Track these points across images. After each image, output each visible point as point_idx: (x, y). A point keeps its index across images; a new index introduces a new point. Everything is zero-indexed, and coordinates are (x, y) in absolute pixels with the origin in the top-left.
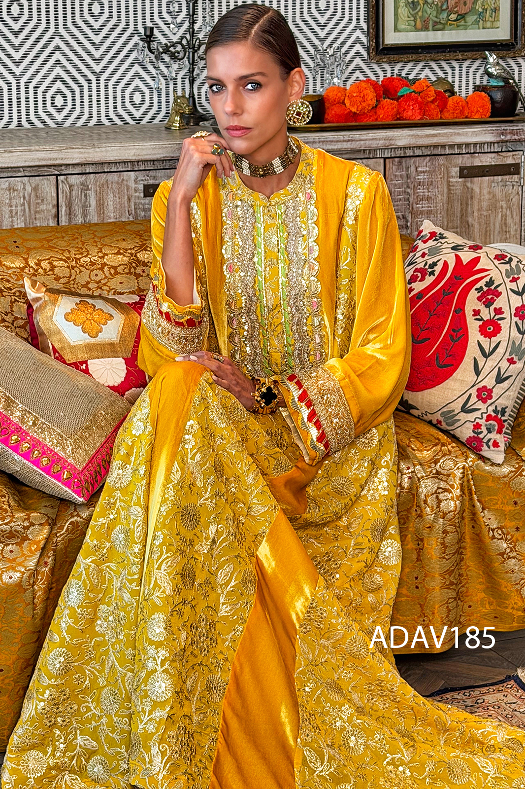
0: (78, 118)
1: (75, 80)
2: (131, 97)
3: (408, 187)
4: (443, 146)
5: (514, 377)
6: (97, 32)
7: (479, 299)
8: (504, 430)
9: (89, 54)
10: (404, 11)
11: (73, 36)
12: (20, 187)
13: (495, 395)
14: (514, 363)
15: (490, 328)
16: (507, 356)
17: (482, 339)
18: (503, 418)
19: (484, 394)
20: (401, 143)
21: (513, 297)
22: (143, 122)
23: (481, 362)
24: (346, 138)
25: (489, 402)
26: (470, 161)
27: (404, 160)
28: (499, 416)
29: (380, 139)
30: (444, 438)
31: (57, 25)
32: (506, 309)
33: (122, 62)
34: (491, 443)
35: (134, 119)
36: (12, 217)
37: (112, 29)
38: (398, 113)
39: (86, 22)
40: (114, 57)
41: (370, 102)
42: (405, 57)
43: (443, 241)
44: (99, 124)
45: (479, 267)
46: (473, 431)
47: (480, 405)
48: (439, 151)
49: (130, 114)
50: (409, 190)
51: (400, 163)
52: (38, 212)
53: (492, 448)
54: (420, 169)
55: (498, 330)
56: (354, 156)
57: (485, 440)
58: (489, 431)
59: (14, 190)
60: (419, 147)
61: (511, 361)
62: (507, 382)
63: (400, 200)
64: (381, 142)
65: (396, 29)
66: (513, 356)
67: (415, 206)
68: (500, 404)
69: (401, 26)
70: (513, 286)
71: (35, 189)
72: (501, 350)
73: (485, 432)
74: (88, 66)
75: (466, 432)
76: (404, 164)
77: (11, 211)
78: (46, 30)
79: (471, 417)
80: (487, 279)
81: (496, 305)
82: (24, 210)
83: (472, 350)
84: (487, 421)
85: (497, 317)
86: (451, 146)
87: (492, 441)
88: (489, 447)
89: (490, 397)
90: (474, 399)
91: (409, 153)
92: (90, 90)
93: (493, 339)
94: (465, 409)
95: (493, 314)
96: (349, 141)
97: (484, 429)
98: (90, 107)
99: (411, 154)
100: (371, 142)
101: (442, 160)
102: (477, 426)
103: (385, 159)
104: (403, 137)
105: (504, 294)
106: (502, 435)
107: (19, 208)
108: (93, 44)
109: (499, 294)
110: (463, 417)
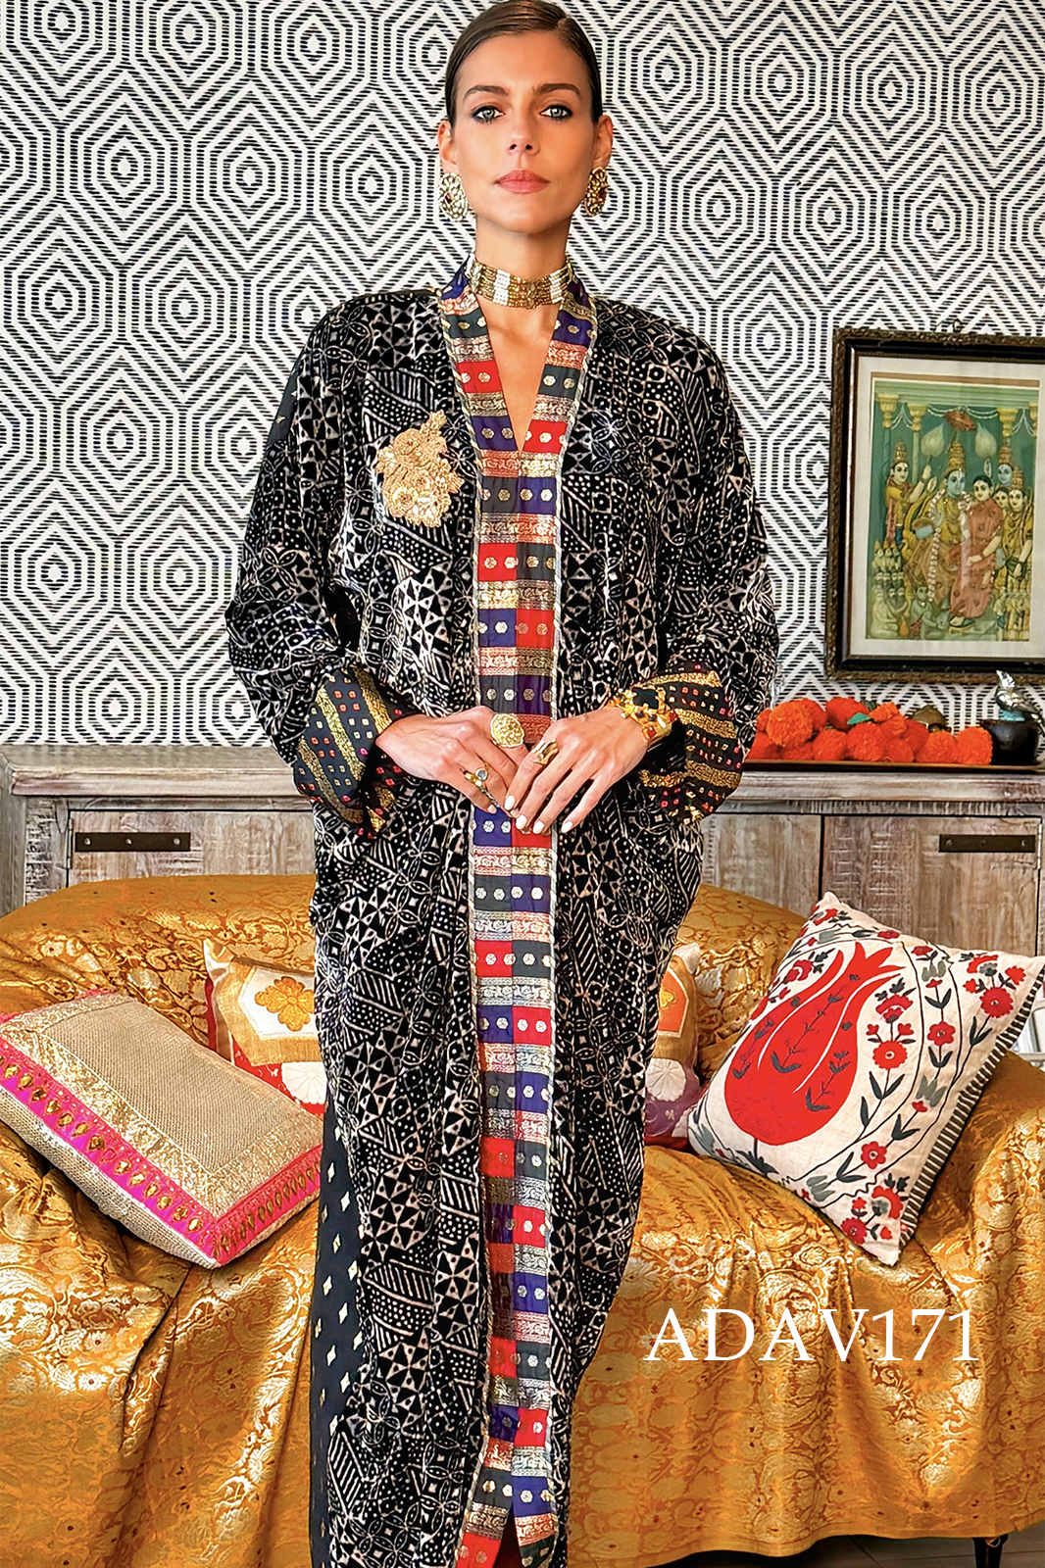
3: (859, 860)
4: (915, 803)
5: (922, 1132)
7: (879, 1009)
8: (901, 1213)
10: (881, 610)
12: (265, 825)
13: (889, 1157)
14: (925, 1110)
15: (890, 1054)
16: (913, 1098)
17: (876, 1070)
18: (901, 1194)
19: (873, 1154)
20: (847, 794)
21: (929, 1009)
23: (873, 1103)
24: (763, 782)
25: (880, 1167)
26: (956, 826)
27: (852, 819)
28: (895, 1190)
29: (814, 786)
30: (812, 1217)
32: (916, 1027)
34: (878, 1232)
36: (251, 868)
38: (846, 751)
41: (803, 732)
42: (881, 676)
43: (843, 923)
45: (887, 963)
46: (853, 1211)
47: (865, 1170)
48: (908, 809)
50: (859, 865)
51: (846, 823)
52: (291, 863)
53: (879, 1239)
54: (877, 835)
55: (902, 1057)
56: (774, 810)
57: (869, 1226)
58: (877, 1212)
59: (257, 830)
60: (878, 802)
61: (919, 1107)
62: (910, 1138)
63: (846, 878)
64: (816, 790)
65: (869, 634)
66: (923, 1099)
67: (868, 889)
68: (899, 1172)
69: (876, 630)
70: (931, 993)
71: (289, 829)
72: (904, 1088)
73: (871, 1213)
75: (841, 1212)
76: (853, 826)
77: (250, 860)
79: (851, 1188)
80: (895, 981)
81: (902, 1020)
82: (270, 860)
83: (860, 1087)
84: (874, 1196)
85: (902, 1038)
86: (928, 803)
87: (880, 1229)
88: (875, 1238)
89: (883, 1160)
90: (856, 1161)
91: (861, 809)
93: (892, 1070)
94: (842, 1176)
95: (896, 1033)
96: (766, 786)
97: (868, 1208)
99: (865, 811)
100: (800, 790)
101: (912, 824)
102: (859, 1203)
103: (823, 816)
104: (850, 786)
105: (916, 1005)
106: (898, 1222)
107: (263, 857)
109: (908, 1004)
110: (839, 1187)
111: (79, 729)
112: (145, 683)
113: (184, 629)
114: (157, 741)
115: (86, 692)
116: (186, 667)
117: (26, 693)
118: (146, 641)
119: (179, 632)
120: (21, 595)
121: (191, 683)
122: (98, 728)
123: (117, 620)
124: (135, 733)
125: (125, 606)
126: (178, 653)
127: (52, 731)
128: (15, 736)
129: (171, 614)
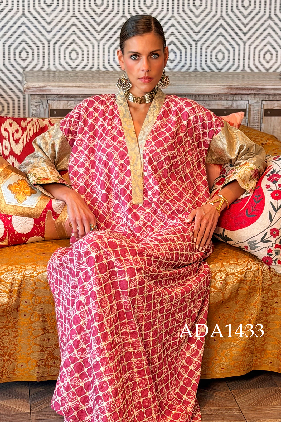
0: (183, 66)
1: (182, 44)
2: (216, 56)
6: (197, 16)
9: (192, 29)
11: (183, 18)
22: (223, 71)
31: (173, 12)
33: (212, 34)
35: (217, 69)
37: (207, 15)
39: (191, 11)
40: (207, 32)
44: (196, 71)
49: (215, 66)
74: (191, 36)
78: (166, 15)
92: (191, 50)
98: (191, 60)
108: (195, 23)
111: (60, 63)
112: (86, 45)
113: (101, 22)
114: (91, 68)
115: (62, 49)
116: (102, 39)
117: (38, 49)
118: (86, 28)
119: (99, 24)
120: (36, 10)
121: (104, 45)
122: (67, 63)
123: (74, 20)
124: (82, 65)
125: (77, 14)
126: (99, 33)
127: (49, 64)
128: (35, 67)
129: (95, 17)
